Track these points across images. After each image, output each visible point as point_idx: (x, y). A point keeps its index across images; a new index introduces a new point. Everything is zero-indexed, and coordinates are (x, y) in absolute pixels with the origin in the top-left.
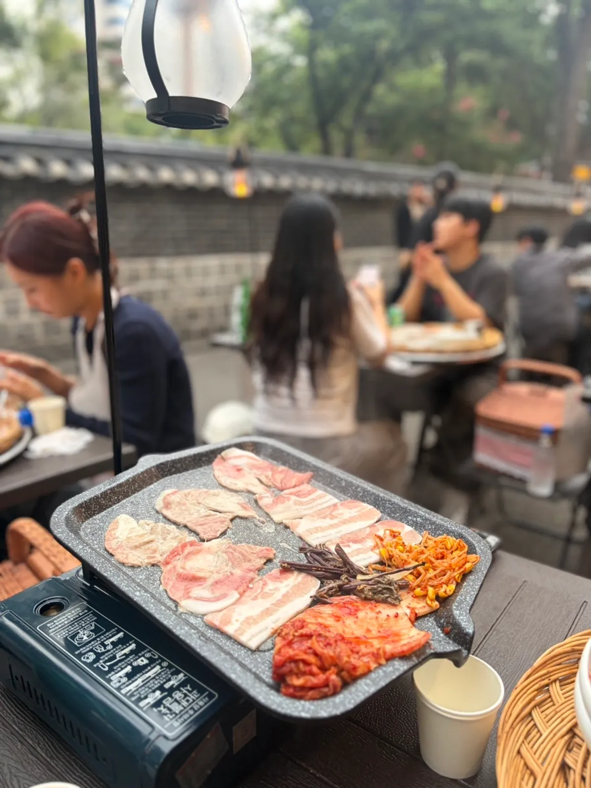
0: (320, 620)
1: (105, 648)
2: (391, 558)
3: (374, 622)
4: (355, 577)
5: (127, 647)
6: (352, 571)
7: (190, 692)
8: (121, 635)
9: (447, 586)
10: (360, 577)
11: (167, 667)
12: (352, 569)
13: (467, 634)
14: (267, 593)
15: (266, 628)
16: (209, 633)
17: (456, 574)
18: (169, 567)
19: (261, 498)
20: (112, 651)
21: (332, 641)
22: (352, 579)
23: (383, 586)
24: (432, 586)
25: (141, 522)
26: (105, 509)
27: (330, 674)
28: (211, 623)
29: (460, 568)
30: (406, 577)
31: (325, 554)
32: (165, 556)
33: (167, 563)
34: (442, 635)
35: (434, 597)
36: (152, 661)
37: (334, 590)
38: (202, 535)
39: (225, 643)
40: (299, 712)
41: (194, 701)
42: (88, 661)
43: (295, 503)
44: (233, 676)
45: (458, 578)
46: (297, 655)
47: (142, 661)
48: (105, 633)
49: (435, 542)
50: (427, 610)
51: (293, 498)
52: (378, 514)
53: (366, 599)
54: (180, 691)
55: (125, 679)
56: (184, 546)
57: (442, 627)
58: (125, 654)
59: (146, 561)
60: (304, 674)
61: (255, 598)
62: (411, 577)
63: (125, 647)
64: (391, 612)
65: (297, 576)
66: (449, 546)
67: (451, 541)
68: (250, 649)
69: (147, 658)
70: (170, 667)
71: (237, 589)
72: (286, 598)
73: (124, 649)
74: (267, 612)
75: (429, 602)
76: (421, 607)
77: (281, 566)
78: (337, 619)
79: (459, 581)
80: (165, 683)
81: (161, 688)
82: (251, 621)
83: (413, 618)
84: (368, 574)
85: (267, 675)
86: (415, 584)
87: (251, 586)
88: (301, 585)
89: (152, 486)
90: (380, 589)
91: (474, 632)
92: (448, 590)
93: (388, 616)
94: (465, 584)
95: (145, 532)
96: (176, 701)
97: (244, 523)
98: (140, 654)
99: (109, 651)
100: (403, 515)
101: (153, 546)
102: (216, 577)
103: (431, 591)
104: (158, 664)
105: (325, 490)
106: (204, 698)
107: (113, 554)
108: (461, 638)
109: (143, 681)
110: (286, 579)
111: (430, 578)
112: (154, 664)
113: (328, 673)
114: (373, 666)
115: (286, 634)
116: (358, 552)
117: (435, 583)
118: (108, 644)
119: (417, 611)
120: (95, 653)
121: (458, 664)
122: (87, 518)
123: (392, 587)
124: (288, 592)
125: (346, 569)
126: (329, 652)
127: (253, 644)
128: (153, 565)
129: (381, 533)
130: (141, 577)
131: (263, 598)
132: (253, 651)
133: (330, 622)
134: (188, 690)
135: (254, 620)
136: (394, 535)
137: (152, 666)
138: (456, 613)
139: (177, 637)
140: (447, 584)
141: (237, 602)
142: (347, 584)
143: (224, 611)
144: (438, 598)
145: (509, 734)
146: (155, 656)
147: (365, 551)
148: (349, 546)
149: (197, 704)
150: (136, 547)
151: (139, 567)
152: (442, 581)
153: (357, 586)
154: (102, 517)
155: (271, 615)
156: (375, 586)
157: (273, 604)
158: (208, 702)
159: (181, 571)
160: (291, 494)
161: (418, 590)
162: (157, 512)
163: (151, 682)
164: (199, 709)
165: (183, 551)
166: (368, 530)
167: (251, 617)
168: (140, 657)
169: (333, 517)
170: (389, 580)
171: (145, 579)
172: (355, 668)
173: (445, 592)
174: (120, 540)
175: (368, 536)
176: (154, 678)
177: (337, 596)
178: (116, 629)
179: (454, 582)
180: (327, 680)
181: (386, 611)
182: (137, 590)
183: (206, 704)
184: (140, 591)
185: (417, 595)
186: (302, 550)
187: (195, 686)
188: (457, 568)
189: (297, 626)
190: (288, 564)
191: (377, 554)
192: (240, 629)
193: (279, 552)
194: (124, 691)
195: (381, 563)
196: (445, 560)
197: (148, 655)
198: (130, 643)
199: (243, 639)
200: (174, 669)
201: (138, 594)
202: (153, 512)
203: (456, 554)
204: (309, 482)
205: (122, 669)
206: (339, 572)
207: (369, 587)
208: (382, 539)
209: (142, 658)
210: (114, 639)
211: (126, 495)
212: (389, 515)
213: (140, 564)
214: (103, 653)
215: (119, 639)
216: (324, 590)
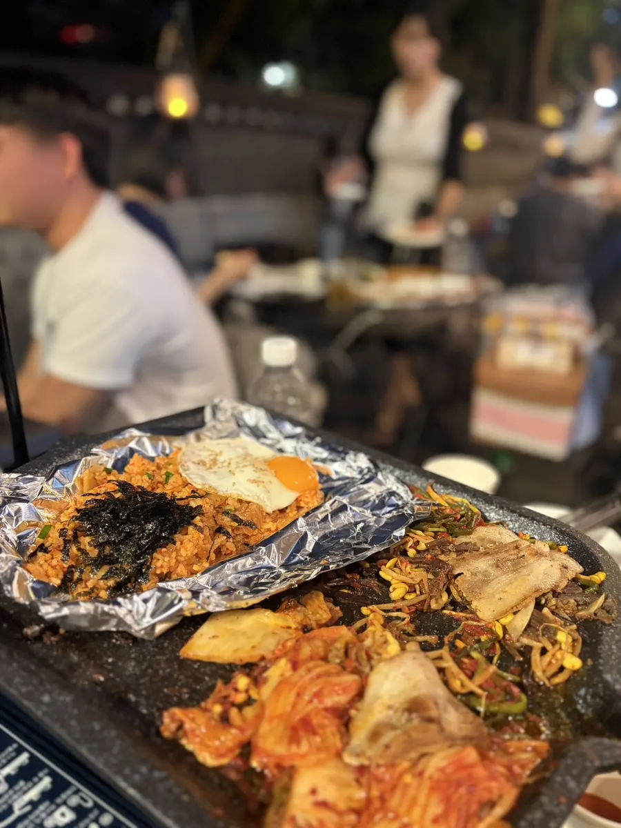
5: (35, 784)
8: (23, 758)
47: (63, 815)
58: (31, 803)
63: (30, 784)
69: (72, 809)
73: (29, 789)
98: (59, 801)
104: (92, 821)
146: (85, 801)
168: (58, 806)
178: (15, 746)
197: (74, 801)
198: (41, 775)
209: (63, 809)
210: (11, 768)
215: (20, 768)
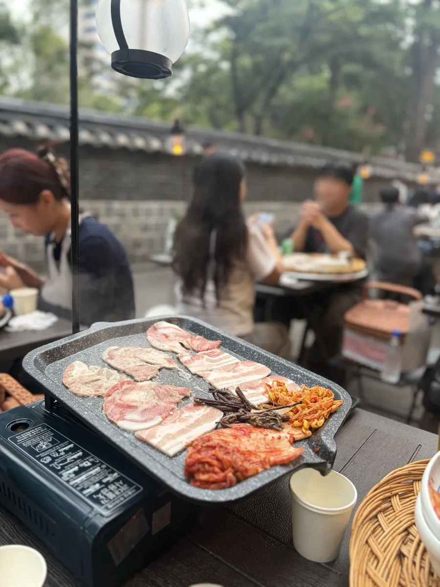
0: (222, 438)
1: (59, 454)
2: (277, 399)
3: (263, 441)
4: (250, 411)
5: (76, 454)
6: (247, 406)
7: (122, 485)
8: (72, 445)
9: (318, 420)
10: (253, 411)
11: (105, 468)
12: (248, 406)
13: (331, 452)
14: (183, 418)
15: (181, 442)
16: (139, 444)
17: (325, 412)
18: (110, 398)
19: (182, 356)
20: (64, 456)
21: (231, 451)
22: (247, 412)
23: (270, 417)
24: (307, 420)
25: (91, 367)
26: (64, 357)
27: (228, 473)
28: (140, 437)
29: (328, 408)
30: (287, 413)
31: (228, 394)
32: (107, 390)
33: (109, 395)
34: (313, 454)
35: (308, 427)
36: (94, 464)
37: (234, 419)
38: (136, 378)
39: (150, 452)
40: (204, 497)
41: (124, 491)
42: (46, 462)
43: (207, 360)
44: (155, 471)
45: (326, 415)
46: (204, 458)
47: (87, 463)
48: (60, 444)
49: (310, 390)
50: (302, 436)
51: (206, 357)
52: (269, 371)
53: (257, 426)
54: (114, 484)
55: (73, 475)
56: (122, 384)
57: (313, 448)
58: (74, 459)
59: (94, 393)
60: (208, 472)
61: (174, 422)
62: (291, 414)
63: (74, 454)
64: (276, 435)
65: (206, 408)
66: (320, 393)
67: (322, 390)
68: (168, 456)
69: (91, 462)
70: (107, 468)
71: (160, 414)
72: (198, 423)
73: (73, 455)
74: (182, 432)
75: (304, 431)
76: (298, 434)
77: (195, 401)
78: (235, 437)
79: (327, 418)
80: (103, 479)
81: (100, 482)
82: (170, 437)
83: (292, 441)
84: (259, 409)
85: (181, 473)
86: (294, 418)
87: (171, 413)
88: (209, 415)
89: (101, 344)
90: (268, 419)
91: (336, 451)
92: (318, 423)
93: (273, 437)
94: (331, 419)
95: (94, 373)
96: (111, 491)
97: (168, 372)
98: (85, 459)
99: (62, 456)
100: (287, 373)
101: (99, 383)
102: (146, 406)
103: (306, 423)
104: (98, 466)
105: (230, 353)
106: (133, 489)
107: (68, 387)
108: (326, 455)
109: (86, 477)
110: (198, 410)
111: (305, 414)
112: (96, 466)
113: (226, 472)
114: (260, 470)
115: (196, 445)
116: (253, 395)
117: (309, 418)
118: (61, 452)
119: (295, 437)
120: (51, 457)
121: (323, 473)
122: (50, 362)
123: (277, 418)
124: (199, 419)
125: (243, 405)
126: (228, 458)
127: (171, 452)
128: (99, 396)
129: (270, 383)
130: (89, 404)
131: (180, 421)
132: (171, 458)
133: (230, 439)
134: (120, 484)
135: (173, 436)
136: (279, 384)
137: (94, 467)
138: (324, 438)
139: (114, 444)
140: (318, 419)
141: (160, 424)
142: (244, 415)
143: (151, 429)
144: (310, 428)
145: (360, 529)
146: (96, 460)
147: (258, 395)
148: (246, 391)
149: (127, 493)
150: (86, 383)
151: (88, 397)
152: (314, 417)
153: (250, 417)
154: (62, 362)
155: (185, 433)
156: (265, 418)
157: (187, 426)
158: (135, 492)
159: (119, 401)
160: (204, 354)
161: (296, 423)
162: (103, 361)
163: (93, 477)
164: (128, 497)
165: (121, 388)
166: (260, 382)
167: (171, 434)
168: (85, 461)
169: (235, 371)
170: (274, 413)
171: (92, 405)
172: (246, 470)
173: (316, 424)
174: (75, 378)
175: (260, 385)
176: (95, 475)
177: (236, 423)
178: (68, 441)
179: (323, 418)
180: (226, 477)
181: (271, 435)
182: (85, 411)
183: (133, 494)
184: (87, 411)
185: (295, 426)
186: (210, 390)
187: (125, 482)
188: (325, 409)
189: (205, 440)
190: (200, 399)
191: (267, 397)
192: (161, 441)
193: (194, 393)
194: (72, 483)
195: (270, 403)
196: (317, 403)
197: (91, 460)
198: (78, 451)
199: (164, 448)
200: (110, 470)
201: (86, 413)
202: (100, 362)
203: (325, 399)
204: (219, 347)
205: (71, 468)
206: (238, 407)
207: (260, 418)
208: (271, 387)
209: (87, 462)
210: (66, 448)
211: (81, 349)
212: (277, 372)
213: (89, 395)
214: (57, 458)
215: (70, 448)
216: (226, 418)
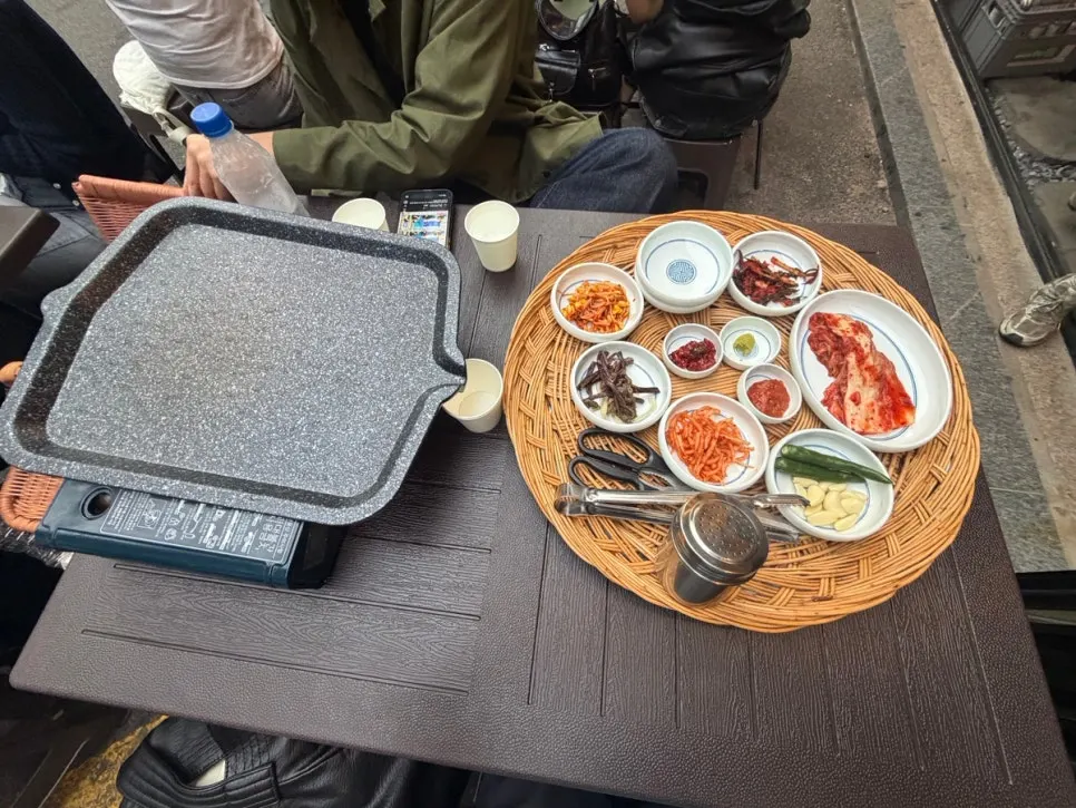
1: (179, 519)
7: (275, 520)
13: (460, 366)
20: (187, 518)
34: (442, 371)
36: (228, 510)
41: (282, 525)
42: (172, 538)
48: (168, 506)
54: (267, 523)
55: (216, 538)
57: (441, 364)
80: (251, 523)
81: (251, 529)
91: (465, 362)
96: (269, 532)
99: (184, 519)
108: (457, 370)
109: (232, 531)
112: (232, 512)
118: (179, 514)
120: (174, 528)
121: (461, 390)
137: (230, 514)
154: (61, 405)
163: (239, 528)
176: (239, 524)
194: (222, 548)
201: (165, 488)
205: (208, 529)
214: (181, 524)
